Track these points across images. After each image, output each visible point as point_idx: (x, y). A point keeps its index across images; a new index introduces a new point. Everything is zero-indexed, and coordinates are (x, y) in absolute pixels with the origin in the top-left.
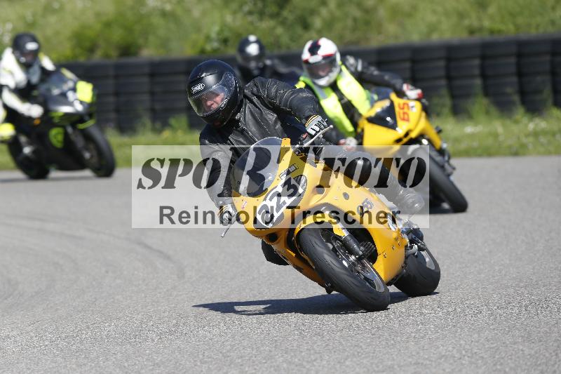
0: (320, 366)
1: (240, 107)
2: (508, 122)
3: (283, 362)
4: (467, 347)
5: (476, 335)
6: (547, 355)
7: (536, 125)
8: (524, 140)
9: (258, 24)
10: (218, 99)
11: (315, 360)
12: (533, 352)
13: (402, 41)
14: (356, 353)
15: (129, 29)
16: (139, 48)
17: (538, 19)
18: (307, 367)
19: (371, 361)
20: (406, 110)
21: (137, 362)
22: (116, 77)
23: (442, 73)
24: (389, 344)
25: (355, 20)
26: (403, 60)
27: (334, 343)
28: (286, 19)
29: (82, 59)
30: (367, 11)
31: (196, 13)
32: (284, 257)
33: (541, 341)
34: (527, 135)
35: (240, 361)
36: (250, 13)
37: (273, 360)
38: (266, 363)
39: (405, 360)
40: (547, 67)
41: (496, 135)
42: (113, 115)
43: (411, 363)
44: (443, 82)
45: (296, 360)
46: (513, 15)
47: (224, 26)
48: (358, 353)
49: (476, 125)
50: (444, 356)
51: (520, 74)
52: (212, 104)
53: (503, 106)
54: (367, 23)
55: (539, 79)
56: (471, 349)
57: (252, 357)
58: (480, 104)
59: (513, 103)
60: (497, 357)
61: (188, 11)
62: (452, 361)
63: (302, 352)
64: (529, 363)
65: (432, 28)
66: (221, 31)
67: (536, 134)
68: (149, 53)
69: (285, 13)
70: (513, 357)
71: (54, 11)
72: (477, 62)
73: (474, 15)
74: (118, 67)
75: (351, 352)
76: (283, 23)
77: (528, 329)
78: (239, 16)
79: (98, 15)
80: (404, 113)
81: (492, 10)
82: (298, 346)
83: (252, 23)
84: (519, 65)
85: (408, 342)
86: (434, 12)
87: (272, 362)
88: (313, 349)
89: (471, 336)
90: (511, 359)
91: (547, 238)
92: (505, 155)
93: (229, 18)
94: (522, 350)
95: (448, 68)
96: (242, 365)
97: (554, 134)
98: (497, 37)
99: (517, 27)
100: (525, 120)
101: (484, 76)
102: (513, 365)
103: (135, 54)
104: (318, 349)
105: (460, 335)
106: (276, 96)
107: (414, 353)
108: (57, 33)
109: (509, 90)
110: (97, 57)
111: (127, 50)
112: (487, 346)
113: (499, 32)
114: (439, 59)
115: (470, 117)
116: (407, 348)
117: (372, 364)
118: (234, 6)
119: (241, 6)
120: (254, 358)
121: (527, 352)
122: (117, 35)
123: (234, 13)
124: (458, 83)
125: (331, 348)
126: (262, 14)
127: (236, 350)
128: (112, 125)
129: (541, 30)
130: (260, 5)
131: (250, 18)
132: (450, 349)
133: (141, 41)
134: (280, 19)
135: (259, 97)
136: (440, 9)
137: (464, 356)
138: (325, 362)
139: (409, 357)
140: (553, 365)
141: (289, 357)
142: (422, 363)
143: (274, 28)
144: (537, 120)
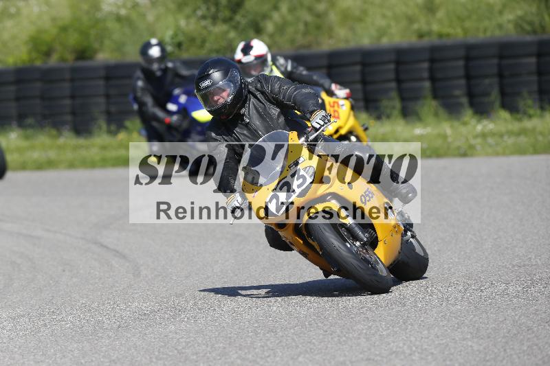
0: (273, 362)
1: (245, 102)
2: (456, 124)
3: (237, 358)
4: (418, 343)
5: (426, 332)
6: (496, 351)
7: (484, 126)
8: (473, 142)
9: (211, 28)
10: (224, 94)
11: (269, 356)
12: (481, 348)
13: (352, 44)
14: (308, 350)
15: (84, 34)
16: (95, 52)
17: (486, 23)
18: (261, 363)
19: (324, 357)
20: (336, 108)
21: (94, 359)
22: (72, 80)
23: (392, 76)
24: (341, 340)
25: (306, 24)
26: (354, 64)
27: (287, 340)
28: (238, 23)
29: (38, 63)
30: (318, 16)
31: (150, 17)
32: (292, 244)
33: (489, 337)
34: (476, 137)
35: (195, 357)
36: (204, 17)
37: (227, 357)
38: (220, 359)
39: (356, 356)
40: (495, 70)
41: (445, 137)
42: (69, 118)
43: (362, 359)
44: (393, 85)
45: (250, 356)
46: (461, 19)
47: (178, 30)
48: (311, 349)
49: (425, 126)
50: (394, 352)
51: (468, 77)
52: (219, 99)
53: (451, 109)
54: (318, 28)
55: (487, 81)
56: (422, 346)
57: (206, 353)
58: (429, 106)
59: (461, 105)
60: (446, 353)
61: (143, 16)
62: (402, 357)
63: (255, 349)
64: (478, 359)
65: (382, 32)
66: (175, 35)
67: (484, 135)
68: (104, 56)
69: (238, 18)
70: (462, 353)
71: (11, 16)
72: (426, 65)
73: (423, 20)
74: (74, 70)
75: (304, 348)
76: (235, 28)
77: (477, 325)
78: (193, 21)
79: (54, 19)
80: (335, 111)
81: (440, 14)
82: (252, 343)
83: (205, 27)
84: (467, 68)
85: (359, 338)
86: (384, 16)
87: (226, 359)
88: (267, 346)
89: (421, 333)
90: (460, 355)
91: (496, 237)
92: (454, 156)
93: (183, 23)
94: (471, 346)
95: (397, 71)
96: (197, 362)
97: (501, 136)
98: (445, 41)
99: (465, 30)
100: (473, 121)
101: (433, 79)
102: (462, 361)
103: (91, 58)
104: (271, 346)
105: (410, 331)
106: (280, 92)
107: (365, 349)
108: (14, 37)
109: (457, 92)
110: (54, 61)
111: (83, 54)
112: (437, 342)
113: (448, 35)
114: (389, 62)
115: (420, 119)
116: (359, 344)
117: (324, 360)
118: (188, 10)
119: (194, 11)
120: (208, 355)
121: (476, 348)
122: (73, 39)
123: (188, 17)
124: (406, 85)
125: (284, 344)
126: (215, 19)
127: (190, 346)
128: (68, 127)
129: (489, 34)
130: (213, 9)
131: (203, 23)
132: (401, 345)
133: (96, 45)
134: (233, 24)
135: (263, 93)
136: (389, 14)
137: (415, 352)
138: (278, 359)
139: (361, 353)
140: (502, 361)
141: (243, 353)
142: (373, 360)
143: (227, 32)
144: (485, 122)
